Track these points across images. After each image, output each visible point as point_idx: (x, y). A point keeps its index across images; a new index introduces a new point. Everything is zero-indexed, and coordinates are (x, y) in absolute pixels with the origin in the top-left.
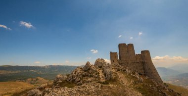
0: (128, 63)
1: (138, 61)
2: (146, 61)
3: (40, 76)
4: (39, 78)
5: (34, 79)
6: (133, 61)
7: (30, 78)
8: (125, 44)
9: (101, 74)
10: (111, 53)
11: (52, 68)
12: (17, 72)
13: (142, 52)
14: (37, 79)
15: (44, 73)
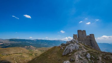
0: (82, 40)
1: (88, 39)
2: (92, 39)
3: (32, 45)
4: (31, 46)
5: (28, 47)
6: (85, 39)
7: (26, 46)
8: (81, 30)
10: (74, 35)
11: (38, 41)
12: (20, 42)
13: (90, 35)
14: (30, 47)
15: (33, 44)
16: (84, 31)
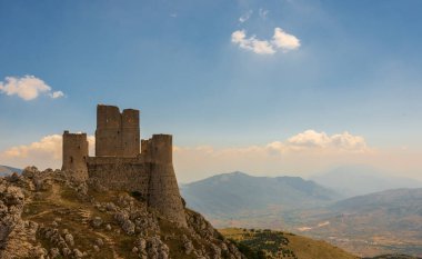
0: (112, 166)
2: (157, 162)
6: (128, 161)
8: (115, 109)
9: (31, 185)
10: (66, 135)
13: (155, 136)
16: (133, 115)
